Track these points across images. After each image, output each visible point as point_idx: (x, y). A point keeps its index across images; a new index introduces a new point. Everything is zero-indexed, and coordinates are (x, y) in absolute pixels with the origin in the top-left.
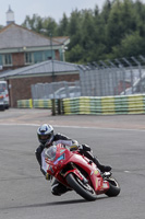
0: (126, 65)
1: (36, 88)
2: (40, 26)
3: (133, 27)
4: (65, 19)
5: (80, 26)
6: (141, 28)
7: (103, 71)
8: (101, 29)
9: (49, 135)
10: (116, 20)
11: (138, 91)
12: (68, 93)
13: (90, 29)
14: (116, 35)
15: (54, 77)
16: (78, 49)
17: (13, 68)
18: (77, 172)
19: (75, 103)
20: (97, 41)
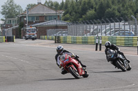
0: (88, 24)
1: (49, 31)
2: (52, 5)
3: (92, 7)
4: (63, 2)
5: (69, 6)
6: (95, 8)
7: (78, 26)
8: (78, 8)
9: (61, 50)
10: (85, 4)
11: (92, 35)
12: (62, 34)
13: (73, 8)
14: (84, 11)
15: (57, 27)
16: (68, 15)
17: (39, 22)
18: (73, 66)
19: (65, 38)
20: (76, 13)
